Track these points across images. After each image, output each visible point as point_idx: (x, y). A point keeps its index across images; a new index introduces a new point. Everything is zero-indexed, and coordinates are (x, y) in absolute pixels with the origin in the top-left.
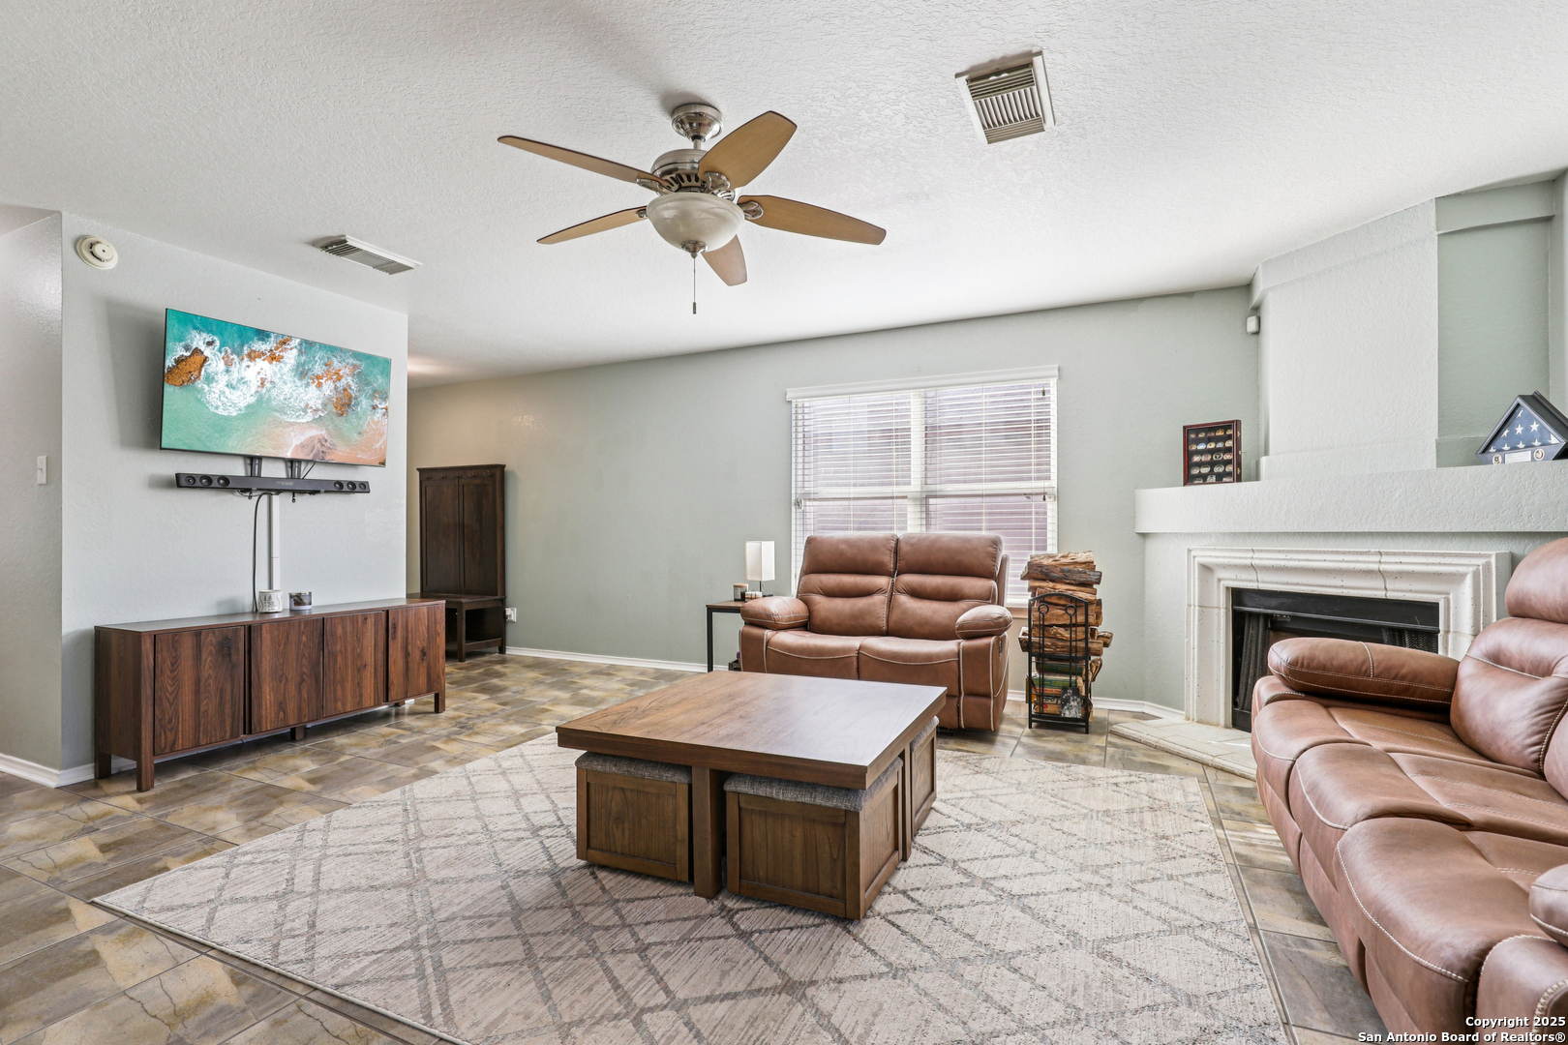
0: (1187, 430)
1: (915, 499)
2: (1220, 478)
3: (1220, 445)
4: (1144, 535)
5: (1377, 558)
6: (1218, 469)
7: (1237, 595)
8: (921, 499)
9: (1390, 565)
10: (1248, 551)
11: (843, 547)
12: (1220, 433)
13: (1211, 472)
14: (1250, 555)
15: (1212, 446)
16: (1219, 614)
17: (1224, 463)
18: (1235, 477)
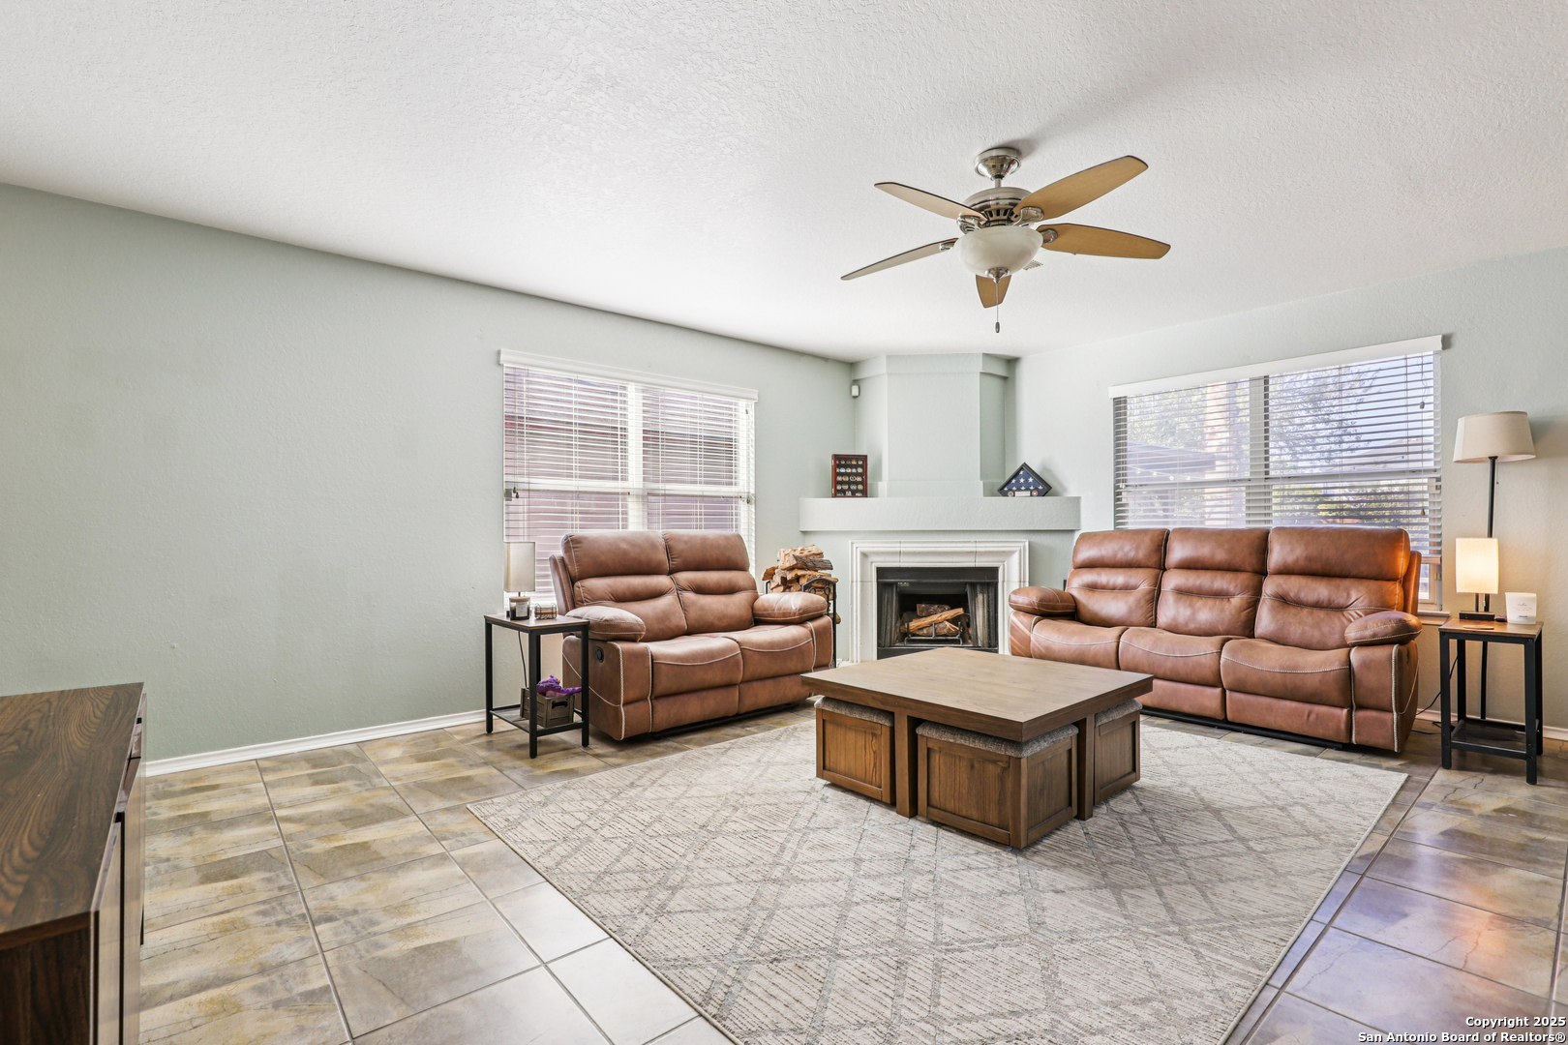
0: (836, 457)
1: (637, 496)
2: (853, 495)
3: (854, 471)
4: (804, 533)
5: (974, 545)
6: (853, 487)
7: (881, 572)
8: (643, 497)
9: (981, 548)
10: (897, 542)
11: (624, 546)
12: (854, 463)
13: (849, 489)
14: (898, 545)
15: (849, 470)
16: (872, 586)
17: (857, 483)
18: (865, 494)
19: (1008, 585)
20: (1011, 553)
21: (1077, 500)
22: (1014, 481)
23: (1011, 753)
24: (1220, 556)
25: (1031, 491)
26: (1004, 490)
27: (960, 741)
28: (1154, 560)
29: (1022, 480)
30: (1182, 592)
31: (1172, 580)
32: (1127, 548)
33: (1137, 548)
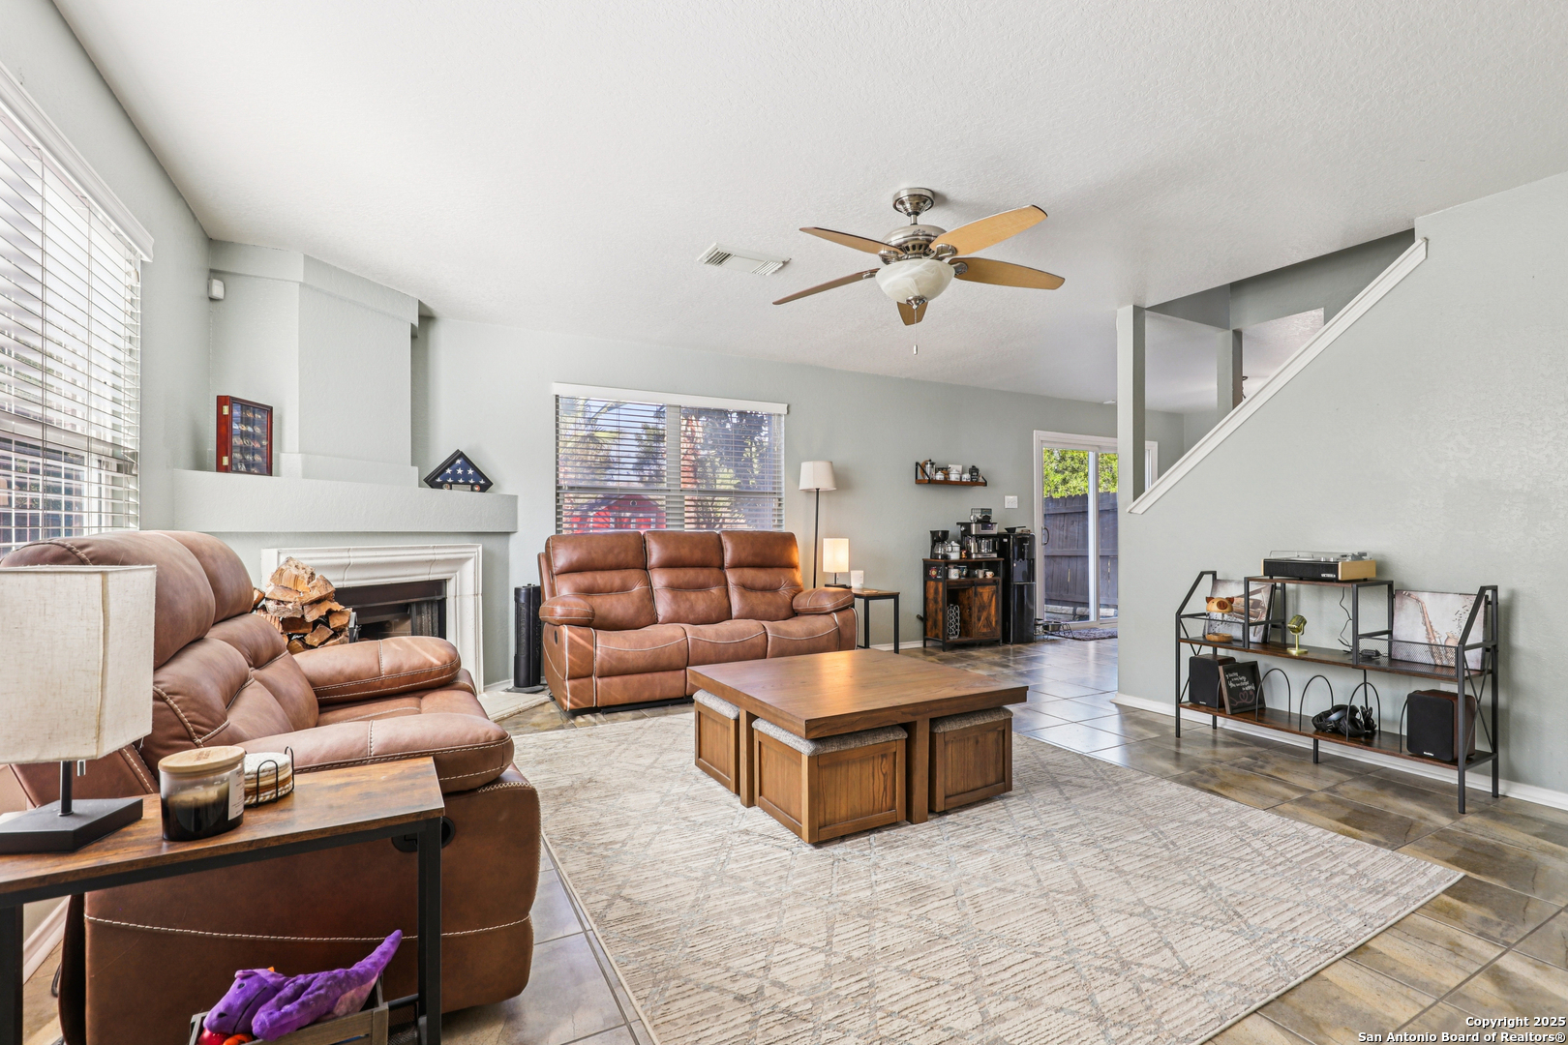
2: (249, 471)
5: (432, 551)
10: (343, 549)
14: (346, 554)
17: (254, 452)
18: (270, 472)
19: (460, 600)
20: (461, 561)
21: (514, 498)
22: (449, 471)
24: (697, 555)
25: (473, 485)
26: (435, 480)
29: (460, 471)
30: (668, 588)
31: (658, 578)
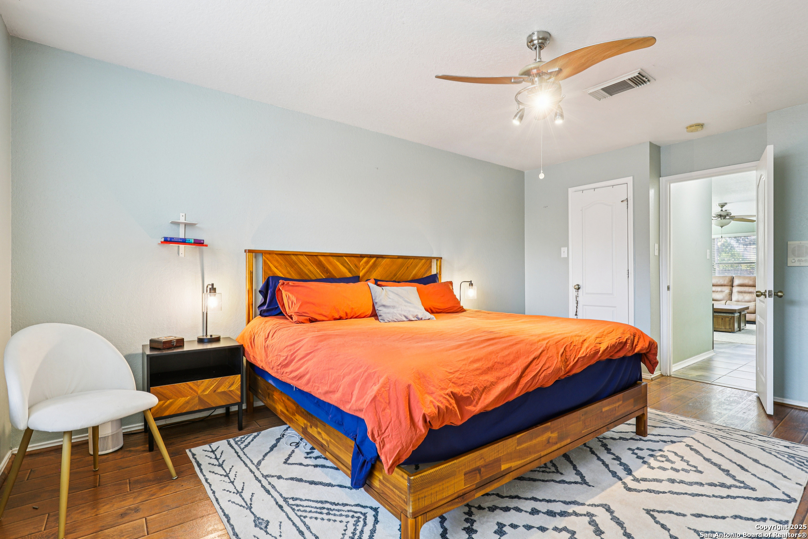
23: (733, 315)
27: (719, 314)
28: (730, 284)
30: (740, 292)
31: (735, 289)
32: (721, 281)
33: (724, 281)
